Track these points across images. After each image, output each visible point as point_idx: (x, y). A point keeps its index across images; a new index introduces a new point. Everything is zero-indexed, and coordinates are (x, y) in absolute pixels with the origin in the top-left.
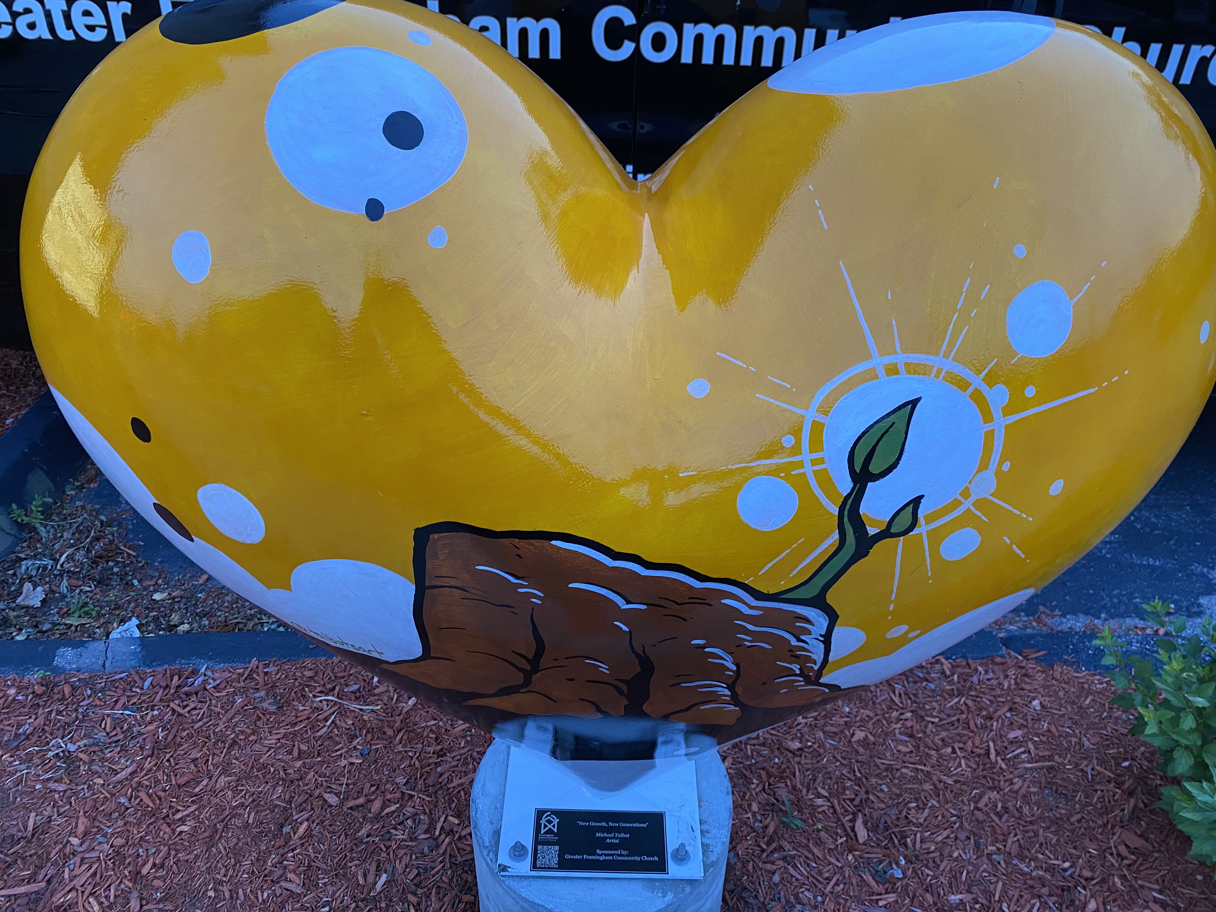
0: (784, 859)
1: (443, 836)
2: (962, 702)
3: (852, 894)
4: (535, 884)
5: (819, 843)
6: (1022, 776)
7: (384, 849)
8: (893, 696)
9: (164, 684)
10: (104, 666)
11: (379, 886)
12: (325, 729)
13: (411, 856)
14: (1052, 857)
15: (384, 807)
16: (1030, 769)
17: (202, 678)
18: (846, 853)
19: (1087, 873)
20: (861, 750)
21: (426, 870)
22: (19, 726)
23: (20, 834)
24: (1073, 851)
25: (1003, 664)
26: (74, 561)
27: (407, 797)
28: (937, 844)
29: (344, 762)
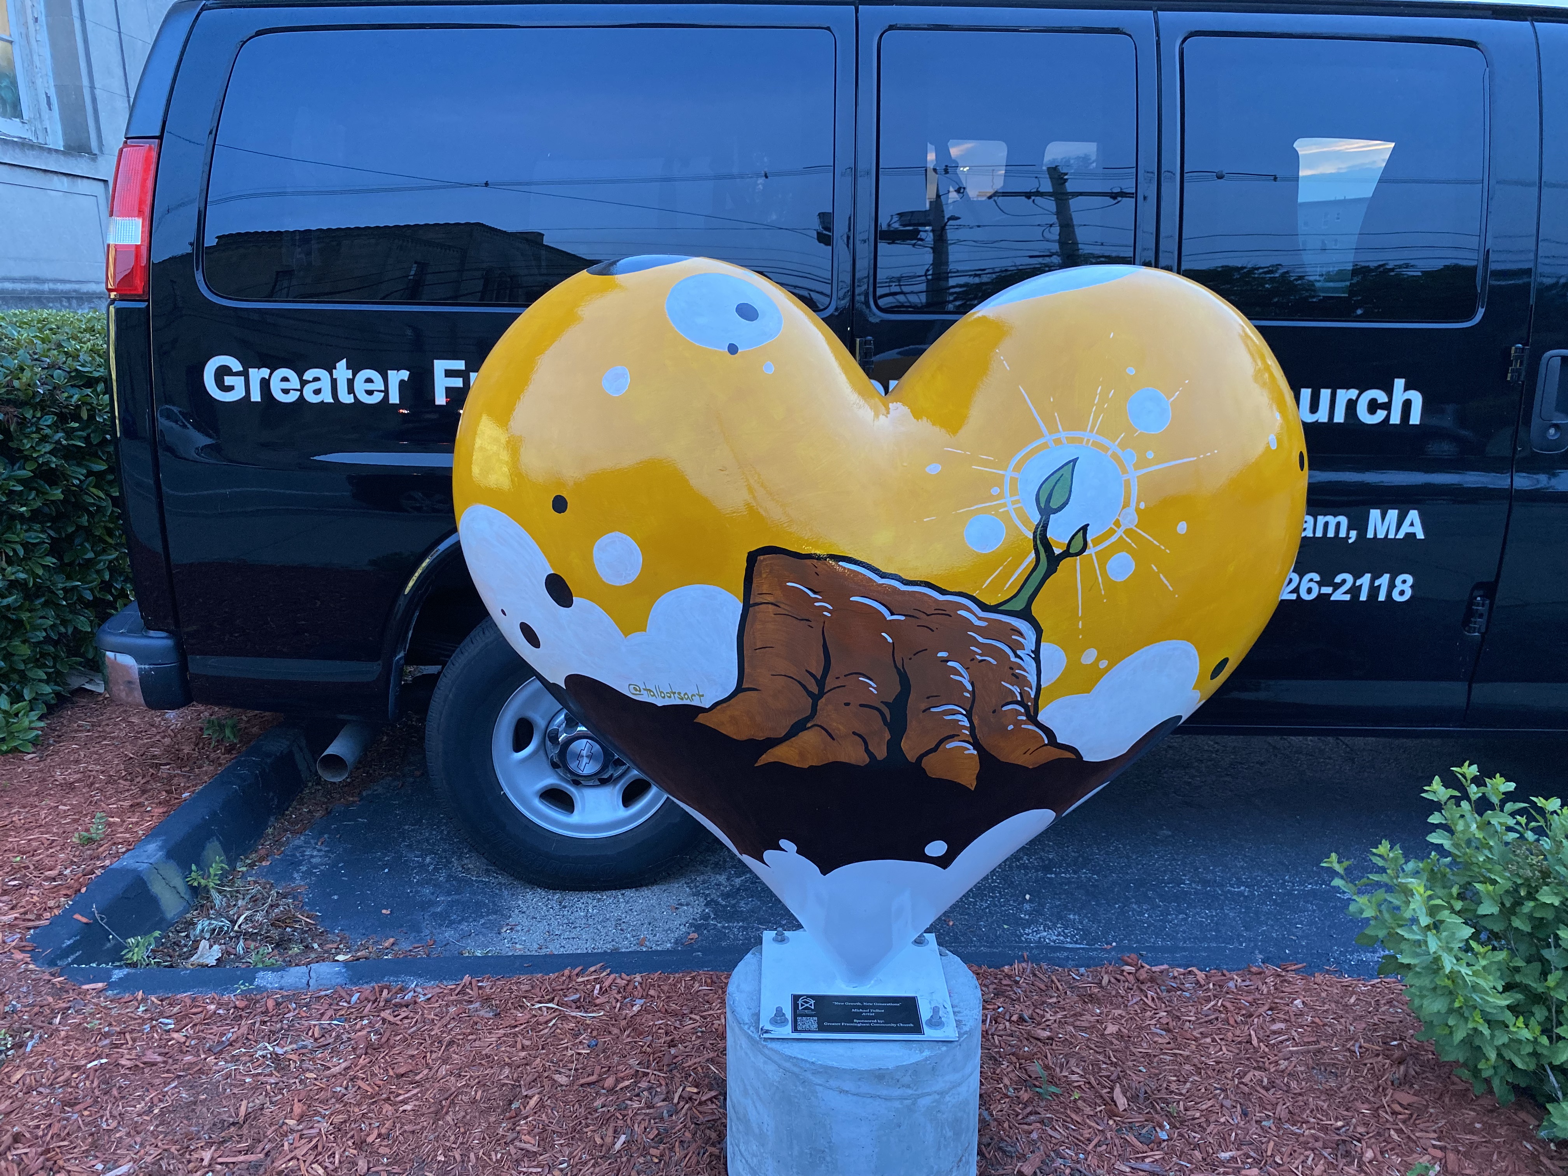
0: (1042, 1122)
1: (682, 1104)
2: (1219, 1004)
3: (1115, 1153)
4: (796, 1045)
5: (1078, 1110)
6: (1288, 1059)
7: (621, 1117)
8: (1145, 999)
9: (373, 998)
10: (308, 984)
11: (618, 1146)
12: (546, 1031)
13: (650, 1121)
14: (1324, 1119)
15: (618, 1081)
16: (1297, 1052)
17: (411, 994)
18: (1106, 1118)
19: (1361, 1129)
20: (1115, 1041)
21: (666, 1130)
22: (223, 1034)
23: (231, 1120)
24: (1346, 1113)
25: (1260, 973)
26: (252, 922)
27: (641, 1074)
28: (1202, 1111)
29: (570, 1052)
